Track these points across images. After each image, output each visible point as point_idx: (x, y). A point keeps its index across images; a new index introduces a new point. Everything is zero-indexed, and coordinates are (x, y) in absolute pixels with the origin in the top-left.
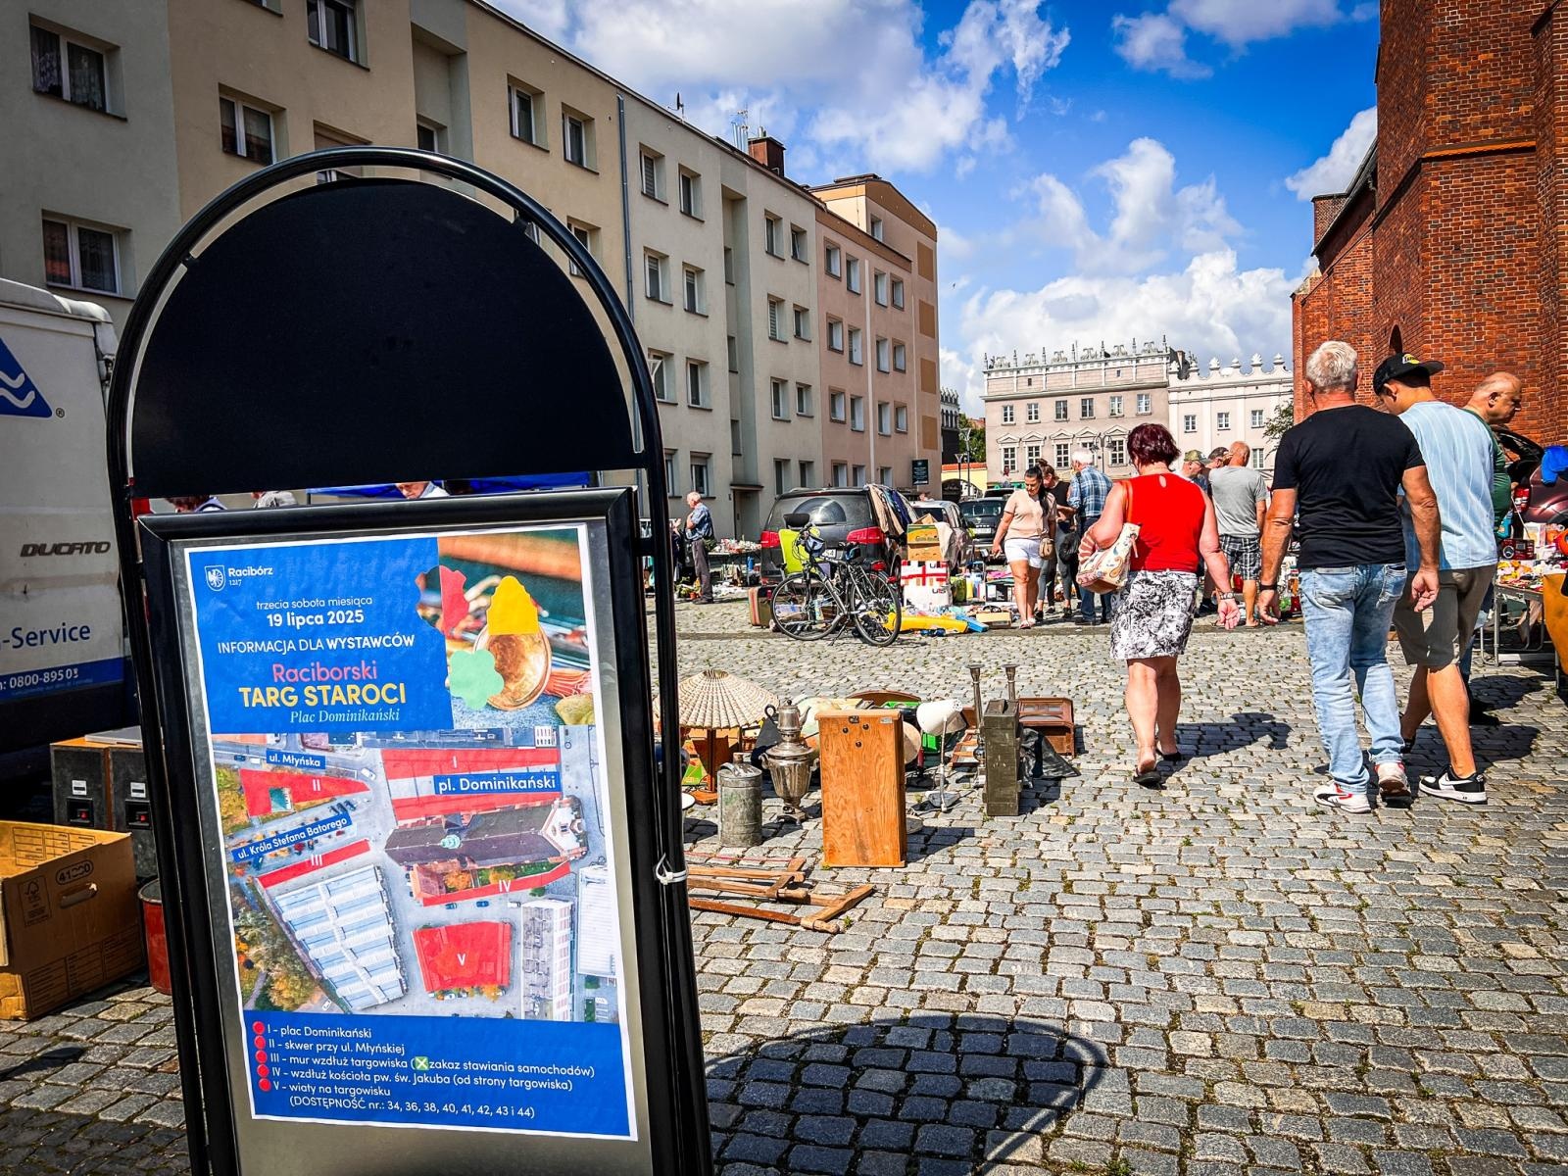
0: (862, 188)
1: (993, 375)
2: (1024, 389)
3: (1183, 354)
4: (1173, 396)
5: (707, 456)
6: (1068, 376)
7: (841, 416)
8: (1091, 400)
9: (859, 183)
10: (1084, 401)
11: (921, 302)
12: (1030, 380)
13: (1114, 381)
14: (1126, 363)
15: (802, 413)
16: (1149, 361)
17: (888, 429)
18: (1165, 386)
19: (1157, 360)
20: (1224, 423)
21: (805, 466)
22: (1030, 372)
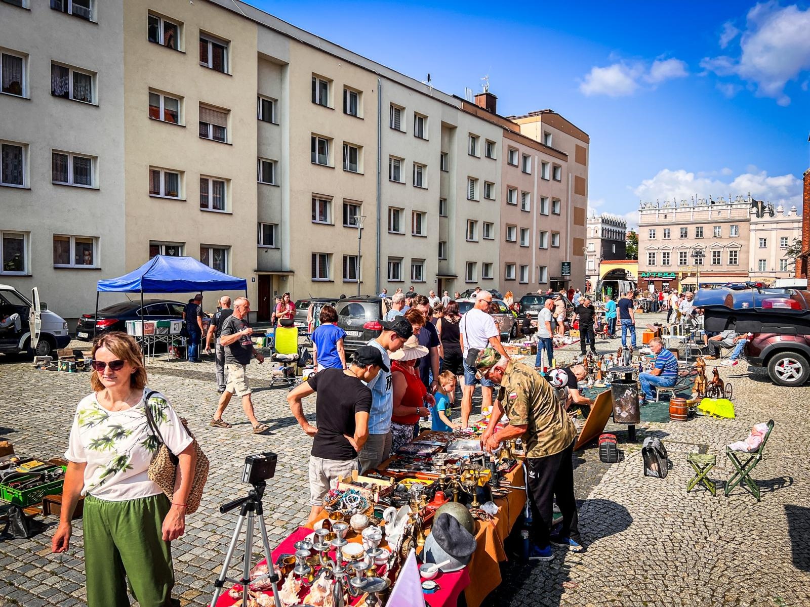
0: (540, 117)
1: (644, 212)
2: (662, 220)
3: (762, 203)
4: (753, 227)
5: (423, 261)
6: (689, 214)
7: (514, 238)
8: (702, 228)
9: (538, 115)
10: (698, 228)
11: (576, 177)
12: (666, 215)
13: (716, 216)
14: (724, 207)
15: (487, 237)
16: (739, 206)
17: (546, 245)
18: (748, 220)
19: (744, 206)
20: (784, 244)
21: (487, 266)
22: (666, 211)
